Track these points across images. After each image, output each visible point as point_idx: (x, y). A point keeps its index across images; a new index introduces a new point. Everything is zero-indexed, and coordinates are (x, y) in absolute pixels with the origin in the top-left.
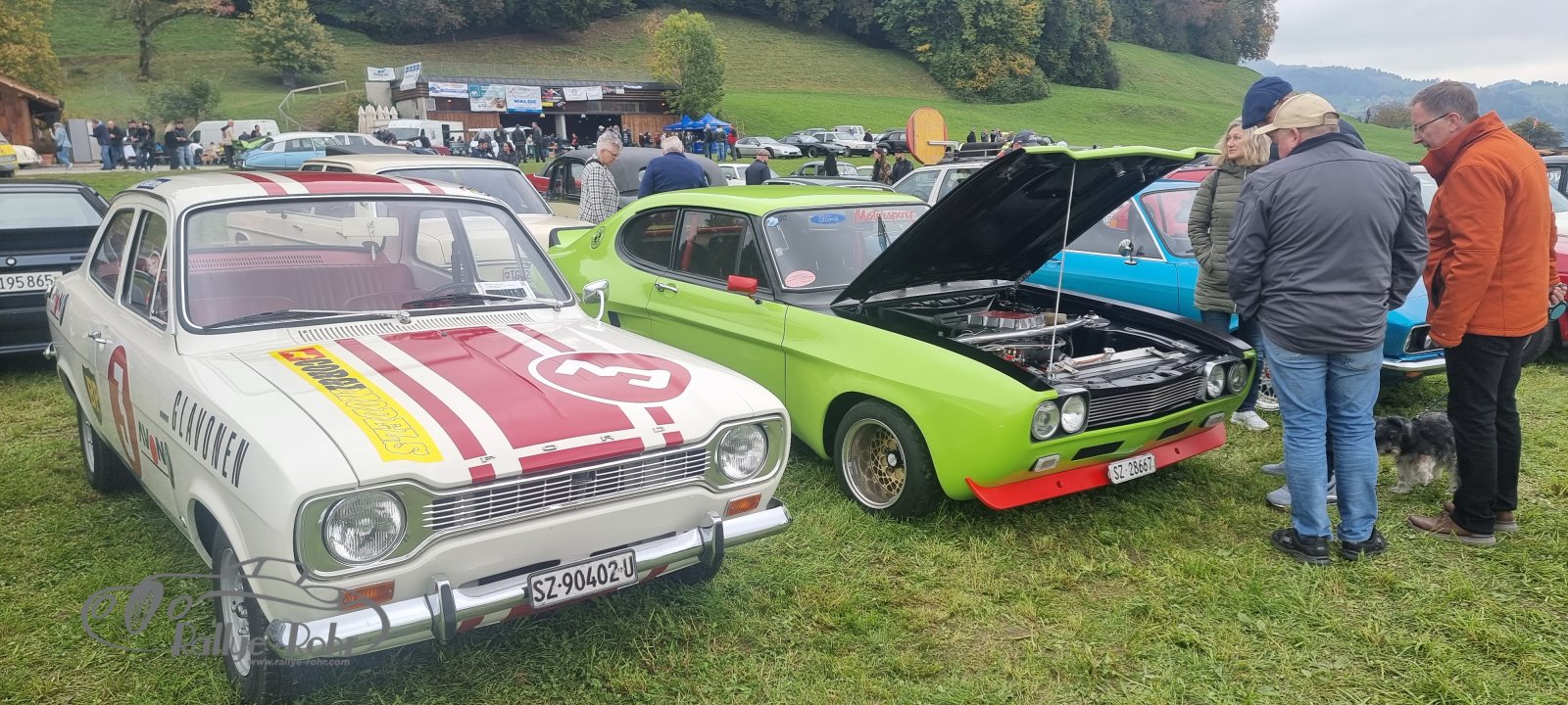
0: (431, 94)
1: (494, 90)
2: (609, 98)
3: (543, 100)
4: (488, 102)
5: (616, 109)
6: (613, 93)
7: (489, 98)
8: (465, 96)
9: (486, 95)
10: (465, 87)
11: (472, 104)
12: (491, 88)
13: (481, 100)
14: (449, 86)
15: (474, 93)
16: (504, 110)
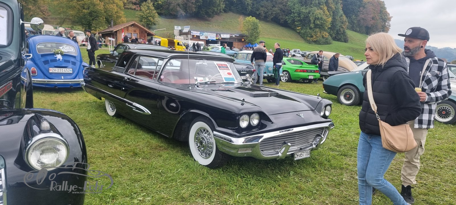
0: (192, 34)
1: (205, 34)
2: (231, 38)
3: (216, 37)
4: (204, 37)
5: (232, 41)
6: (232, 36)
7: (204, 36)
8: (199, 35)
9: (204, 35)
10: (199, 33)
11: (200, 37)
12: (205, 33)
13: (202, 36)
14: (196, 32)
15: (201, 34)
16: (207, 39)
